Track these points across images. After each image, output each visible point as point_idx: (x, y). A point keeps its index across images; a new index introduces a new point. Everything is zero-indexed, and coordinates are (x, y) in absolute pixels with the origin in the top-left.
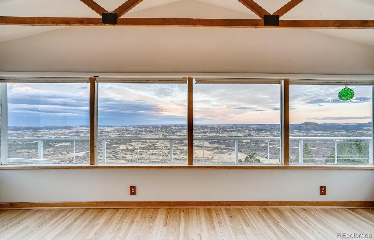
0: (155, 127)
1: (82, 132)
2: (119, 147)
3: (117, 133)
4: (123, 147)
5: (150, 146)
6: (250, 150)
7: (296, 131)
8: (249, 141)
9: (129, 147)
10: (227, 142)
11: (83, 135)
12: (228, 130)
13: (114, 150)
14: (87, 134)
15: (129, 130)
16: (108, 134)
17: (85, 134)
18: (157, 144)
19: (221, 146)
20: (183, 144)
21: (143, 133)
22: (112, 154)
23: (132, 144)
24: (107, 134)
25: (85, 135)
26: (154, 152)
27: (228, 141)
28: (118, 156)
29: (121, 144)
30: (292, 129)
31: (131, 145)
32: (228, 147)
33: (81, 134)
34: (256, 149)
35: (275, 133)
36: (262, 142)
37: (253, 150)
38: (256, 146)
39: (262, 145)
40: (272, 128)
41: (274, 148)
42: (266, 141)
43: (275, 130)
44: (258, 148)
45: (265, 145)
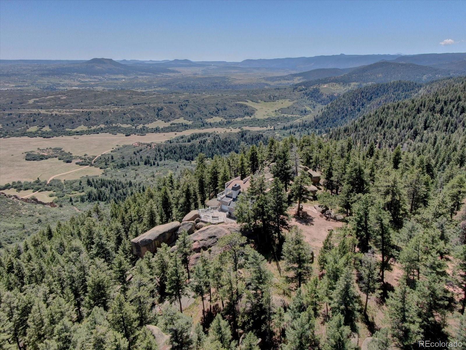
30: (73, 72)
34: (14, 121)
35: (42, 81)
36: (22, 103)
37: (7, 125)
38: (11, 114)
39: (26, 111)
40: (34, 71)
41: (52, 114)
42: (31, 101)
43: (43, 75)
44: (18, 119)
45: (31, 110)
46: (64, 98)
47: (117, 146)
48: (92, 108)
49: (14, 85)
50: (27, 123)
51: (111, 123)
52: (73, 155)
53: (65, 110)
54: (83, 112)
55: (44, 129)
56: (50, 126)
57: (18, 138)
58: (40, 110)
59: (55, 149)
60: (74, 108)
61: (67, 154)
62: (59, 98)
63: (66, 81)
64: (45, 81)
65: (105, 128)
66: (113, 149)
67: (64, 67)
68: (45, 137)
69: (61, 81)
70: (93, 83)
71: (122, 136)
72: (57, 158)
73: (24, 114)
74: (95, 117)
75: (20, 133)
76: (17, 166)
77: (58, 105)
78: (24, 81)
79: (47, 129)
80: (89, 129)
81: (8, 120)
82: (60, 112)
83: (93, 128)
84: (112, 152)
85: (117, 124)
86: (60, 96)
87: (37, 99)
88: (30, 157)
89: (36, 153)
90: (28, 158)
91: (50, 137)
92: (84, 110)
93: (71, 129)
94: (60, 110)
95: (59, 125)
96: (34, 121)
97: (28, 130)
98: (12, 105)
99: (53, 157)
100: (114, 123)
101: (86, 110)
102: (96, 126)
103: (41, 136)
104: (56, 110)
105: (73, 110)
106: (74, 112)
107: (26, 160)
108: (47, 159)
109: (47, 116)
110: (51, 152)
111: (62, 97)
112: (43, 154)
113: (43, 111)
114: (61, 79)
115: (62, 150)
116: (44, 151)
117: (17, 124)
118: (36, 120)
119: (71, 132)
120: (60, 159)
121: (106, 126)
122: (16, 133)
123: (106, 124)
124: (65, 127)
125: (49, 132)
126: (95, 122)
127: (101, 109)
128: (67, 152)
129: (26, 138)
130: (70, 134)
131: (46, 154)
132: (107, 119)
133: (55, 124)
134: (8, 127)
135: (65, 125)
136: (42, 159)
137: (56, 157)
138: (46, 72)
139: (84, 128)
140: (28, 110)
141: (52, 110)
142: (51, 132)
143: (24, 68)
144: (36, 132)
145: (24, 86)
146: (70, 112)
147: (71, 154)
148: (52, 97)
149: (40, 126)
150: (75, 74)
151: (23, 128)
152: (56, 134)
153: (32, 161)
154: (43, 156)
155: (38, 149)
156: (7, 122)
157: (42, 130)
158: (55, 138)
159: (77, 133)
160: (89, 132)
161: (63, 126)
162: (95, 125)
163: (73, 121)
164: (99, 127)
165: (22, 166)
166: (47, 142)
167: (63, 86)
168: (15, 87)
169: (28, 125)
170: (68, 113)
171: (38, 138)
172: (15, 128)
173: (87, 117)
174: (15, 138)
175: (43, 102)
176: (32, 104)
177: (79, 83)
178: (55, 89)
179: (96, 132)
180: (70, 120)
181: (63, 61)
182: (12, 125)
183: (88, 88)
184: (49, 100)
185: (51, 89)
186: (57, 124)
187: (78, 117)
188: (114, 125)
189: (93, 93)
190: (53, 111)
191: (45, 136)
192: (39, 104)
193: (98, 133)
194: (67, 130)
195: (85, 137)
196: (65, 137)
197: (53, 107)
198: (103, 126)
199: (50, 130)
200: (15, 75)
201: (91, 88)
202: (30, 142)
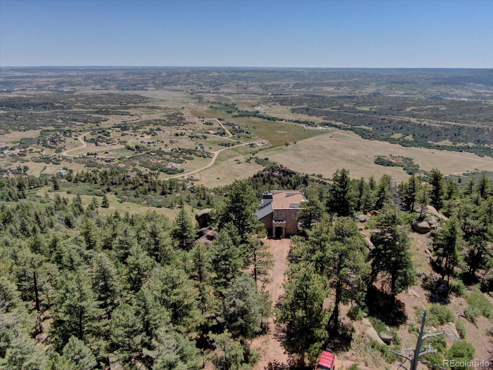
0: (174, 74)
1: (16, 83)
2: (106, 120)
3: (92, 86)
4: (114, 120)
5: (170, 117)
6: (371, 129)
7: (480, 85)
8: (373, 108)
9: (126, 118)
10: (326, 109)
11: (21, 90)
12: (332, 81)
13: (97, 125)
14: (28, 87)
15: (118, 80)
16: (75, 89)
17: (25, 88)
18: (182, 112)
19: (314, 119)
20: (236, 114)
21: (149, 87)
22: (97, 134)
23: (131, 111)
24: (71, 87)
25: (23, 90)
26: (178, 131)
27: (330, 108)
28: (108, 138)
29: (107, 113)
30: (470, 82)
31: (128, 114)
32: (328, 122)
33: (16, 89)
34: (384, 126)
35: (432, 90)
36: (399, 111)
37: (377, 129)
38: (384, 119)
39: (398, 118)
40: (429, 79)
41: (420, 124)
42: (408, 109)
43: (435, 84)
44: (388, 125)
45: (403, 117)
46: (444, 109)
47: (476, 169)
48: (467, 123)
49: (403, 93)
50: (394, 130)
51: (484, 142)
52: (419, 169)
53: (436, 121)
54: (455, 125)
55: (407, 138)
56: (414, 135)
57: (381, 142)
58: (411, 119)
59: (406, 159)
60: (447, 121)
61: (415, 166)
62: (438, 109)
63: (458, 92)
64: (434, 91)
65: (473, 148)
66: (468, 171)
67: (462, 76)
68: (403, 146)
69: (452, 91)
70: (487, 95)
71: (489, 160)
72: (402, 168)
73: (394, 120)
74: (466, 133)
75: (383, 137)
76: (365, 166)
77: (433, 116)
78: (413, 89)
79: (410, 138)
80: (454, 145)
81: (379, 124)
82: (430, 122)
83: (458, 145)
84: (464, 174)
85: (491, 145)
86: (440, 106)
87: (416, 108)
88: (380, 161)
89: (386, 159)
90: (378, 161)
91: (408, 147)
92: (456, 124)
93: (433, 142)
94: (431, 121)
95: (423, 136)
96: (401, 128)
97: (392, 137)
98: (390, 111)
99: (399, 166)
100: (486, 143)
101: (459, 124)
102: (463, 143)
103: (400, 143)
104: (427, 120)
105: (446, 122)
106: (445, 124)
107: (375, 163)
108: (393, 166)
109: (415, 125)
110: (400, 161)
111: (441, 107)
112: (392, 160)
113: (413, 120)
114: (453, 89)
115: (413, 161)
116: (395, 158)
117: (386, 129)
118: (404, 127)
119: (432, 145)
120: (404, 169)
121: (475, 145)
122: (381, 137)
123: (476, 142)
124: (428, 139)
125: (410, 141)
126: (464, 139)
127: (478, 125)
128: (415, 164)
129: (387, 143)
130: (430, 146)
131: (394, 161)
132: (480, 137)
133: (419, 135)
134: (377, 131)
135: (429, 137)
136: (388, 165)
137: (402, 166)
138: (439, 81)
139: (448, 143)
140: (400, 117)
141: (423, 119)
142: (412, 142)
143: (420, 76)
144: (398, 140)
145: (412, 94)
146: (440, 124)
147: (418, 167)
148: (432, 106)
149: (405, 134)
150: (472, 84)
151: (388, 133)
152: (416, 144)
153: (379, 165)
154: (391, 162)
155: (391, 155)
156: (378, 127)
157: (404, 138)
158: (413, 148)
159: (438, 147)
160: (450, 149)
161: (426, 138)
162: (463, 141)
163: (438, 135)
164: (466, 145)
165: (369, 168)
166: (402, 151)
167: (451, 96)
168: (404, 94)
169: (394, 132)
170: (437, 125)
171: (398, 145)
172: (382, 132)
173: (457, 133)
174: (377, 141)
175: (419, 111)
176: (408, 112)
177: (471, 94)
178: (442, 99)
179: (460, 150)
180: (437, 132)
181: (464, 69)
182: (381, 129)
183: (480, 100)
184: (426, 110)
185: (437, 98)
186: (421, 134)
187: (447, 130)
188: (486, 145)
189: (480, 106)
190: (423, 121)
191: (404, 144)
192: (415, 112)
193: (461, 152)
194: (429, 142)
195: (445, 153)
196: (424, 150)
197: (428, 117)
198: (471, 144)
199: (413, 139)
200: (409, 83)
201: (483, 101)
202: (388, 147)
